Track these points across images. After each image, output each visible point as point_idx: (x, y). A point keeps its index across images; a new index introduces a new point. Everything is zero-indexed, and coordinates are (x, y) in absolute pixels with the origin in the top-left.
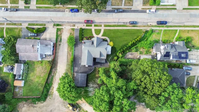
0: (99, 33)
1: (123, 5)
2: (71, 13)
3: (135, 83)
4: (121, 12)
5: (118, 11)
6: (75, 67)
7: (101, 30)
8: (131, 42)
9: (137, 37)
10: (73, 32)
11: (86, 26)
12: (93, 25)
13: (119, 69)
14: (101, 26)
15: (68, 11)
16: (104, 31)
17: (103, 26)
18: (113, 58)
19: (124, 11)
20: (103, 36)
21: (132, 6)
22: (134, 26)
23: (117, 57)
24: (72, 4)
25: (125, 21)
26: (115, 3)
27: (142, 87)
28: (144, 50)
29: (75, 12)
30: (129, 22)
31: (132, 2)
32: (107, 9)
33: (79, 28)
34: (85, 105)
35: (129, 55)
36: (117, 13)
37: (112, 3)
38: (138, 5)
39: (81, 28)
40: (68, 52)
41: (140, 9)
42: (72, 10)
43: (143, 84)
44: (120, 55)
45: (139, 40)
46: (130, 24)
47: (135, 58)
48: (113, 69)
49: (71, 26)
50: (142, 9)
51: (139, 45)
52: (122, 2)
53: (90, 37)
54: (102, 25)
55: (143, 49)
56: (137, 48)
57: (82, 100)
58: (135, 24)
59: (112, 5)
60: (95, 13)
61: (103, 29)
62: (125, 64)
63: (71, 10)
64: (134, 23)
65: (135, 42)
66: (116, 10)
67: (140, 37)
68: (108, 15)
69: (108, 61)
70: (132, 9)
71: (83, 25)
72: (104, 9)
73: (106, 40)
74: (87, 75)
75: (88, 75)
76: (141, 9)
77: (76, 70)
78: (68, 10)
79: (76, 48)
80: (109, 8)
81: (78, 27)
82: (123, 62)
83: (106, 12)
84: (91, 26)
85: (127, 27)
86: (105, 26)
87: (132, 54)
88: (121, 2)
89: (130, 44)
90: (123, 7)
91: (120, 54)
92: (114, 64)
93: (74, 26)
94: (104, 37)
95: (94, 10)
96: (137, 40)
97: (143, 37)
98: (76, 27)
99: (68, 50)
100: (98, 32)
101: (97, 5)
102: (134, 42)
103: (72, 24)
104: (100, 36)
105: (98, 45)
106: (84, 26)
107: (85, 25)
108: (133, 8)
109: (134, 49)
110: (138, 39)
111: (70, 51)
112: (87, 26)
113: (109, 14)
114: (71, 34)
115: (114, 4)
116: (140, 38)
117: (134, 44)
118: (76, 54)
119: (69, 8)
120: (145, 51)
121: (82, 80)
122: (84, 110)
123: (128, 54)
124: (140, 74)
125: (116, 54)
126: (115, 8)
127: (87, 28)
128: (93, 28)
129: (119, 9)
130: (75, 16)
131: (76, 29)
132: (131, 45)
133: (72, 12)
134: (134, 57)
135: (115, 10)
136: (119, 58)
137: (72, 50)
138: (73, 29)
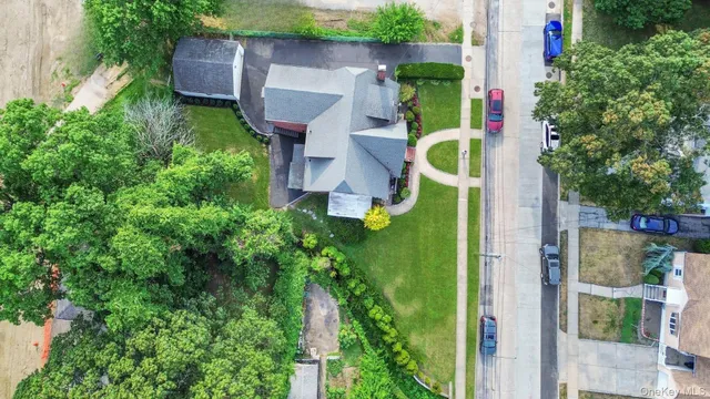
0: (438, 162)
1: (585, 288)
2: (543, 24)
3: (141, 324)
4: (546, 278)
5: (553, 263)
6: (276, 48)
7: (454, 171)
8: (387, 318)
9: (411, 353)
10: (443, 35)
11: (473, 101)
12: (479, 134)
13: (241, 248)
14: (474, 173)
15: (553, 11)
16: (448, 188)
17: (476, 183)
18: (312, 227)
19: (550, 290)
20: (424, 181)
21: (581, 336)
22: (470, 340)
23: (311, 246)
24: (591, 31)
25: (500, 296)
26: (592, 249)
27: (109, 363)
28: (349, 383)
29: (547, 43)
30: (495, 315)
31: (601, 335)
32: (561, 206)
33: (464, 64)
34: (98, 94)
35: (325, 308)
36: (543, 255)
37: (596, 230)
38: (583, 368)
39: (462, 71)
40: (349, 12)
41: (562, 377)
42: (556, 29)
43: (127, 364)
44: (320, 263)
45: (400, 360)
46: (482, 321)
47: (309, 336)
48: (241, 222)
49: (474, 24)
50: (565, 386)
51: (371, 358)
52: (601, 284)
53: (417, 117)
54: (478, 176)
55: (355, 381)
56: (359, 349)
57: (119, 78)
58: (481, 344)
59: (582, 230)
60: (539, 146)
61: (461, 181)
62: (278, 287)
63: (556, 25)
64: (485, 339)
65: (386, 338)
66: (554, 250)
67: (412, 365)
68: (529, 210)
69: (301, 205)
70: (560, 334)
71: (482, 86)
72: (560, 190)
73: (403, 194)
74: (234, 102)
75: (232, 107)
76: (559, 382)
77: (258, 53)
78: (558, 9)
79: (367, 50)
80: (569, 215)
81: (469, 59)
82: (289, 278)
83: (546, 200)
84: (475, 125)
85: (469, 305)
86: (473, 194)
87: (328, 320)
88: (601, 278)
89: (376, 313)
90: (574, 286)
91: (324, 259)
92: (267, 227)
93: (475, 43)
94: (414, 185)
95: (554, 138)
96: (398, 353)
97: (415, 383)
98: (467, 47)
99: (356, 12)
100: (444, 157)
101: (575, 140)
102: (385, 333)
103: (482, 30)
104: (422, 167)
105: (364, 147)
106: (471, 88)
107: (481, 95)
108: (567, 341)
109: (355, 331)
110: (403, 358)
111: (352, 25)
112: (475, 103)
113: (535, 215)
114: (434, 24)
115: (589, 243)
116: (404, 366)
117: (374, 333)
118: (335, 49)
119: (568, 16)
120: (341, 390)
121: (206, 73)
122: (75, 89)
123: (332, 301)
124: (180, 354)
125: (328, 245)
126: (565, 244)
127: (466, 106)
128: (463, 134)
129: (563, 267)
130: (527, 45)
131: (459, 50)
132: (374, 321)
133: (545, 31)
134: (315, 334)
135: (553, 243)
136: (310, 257)
137: (353, 32)
138: (457, 37)
